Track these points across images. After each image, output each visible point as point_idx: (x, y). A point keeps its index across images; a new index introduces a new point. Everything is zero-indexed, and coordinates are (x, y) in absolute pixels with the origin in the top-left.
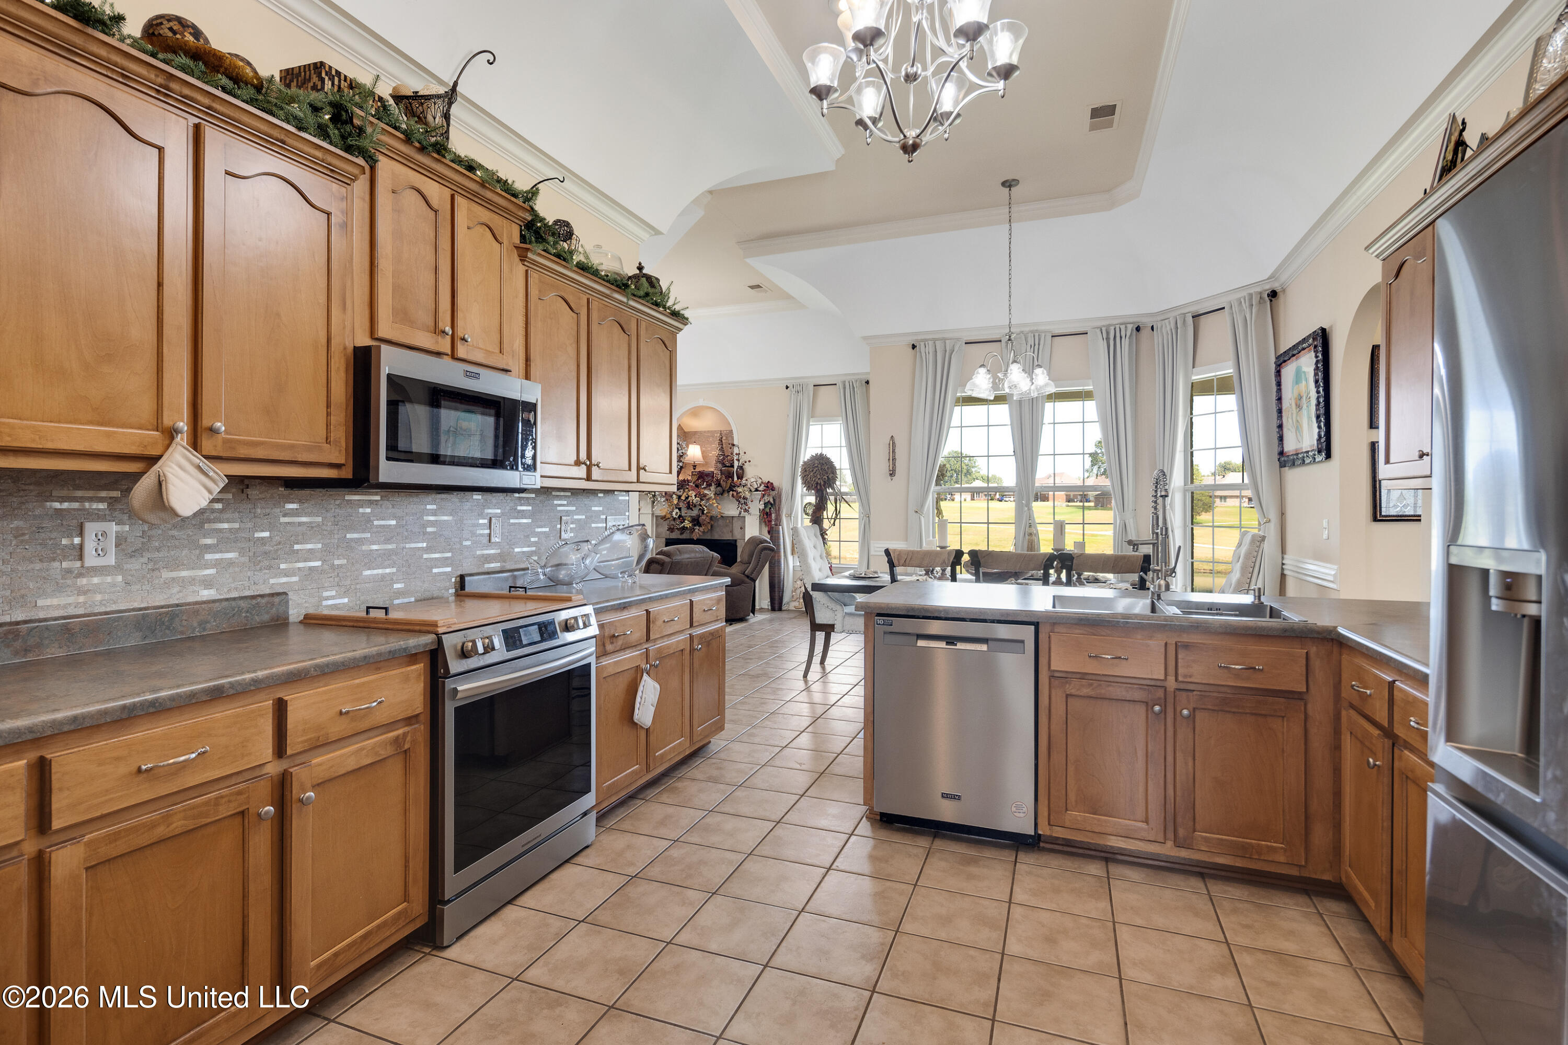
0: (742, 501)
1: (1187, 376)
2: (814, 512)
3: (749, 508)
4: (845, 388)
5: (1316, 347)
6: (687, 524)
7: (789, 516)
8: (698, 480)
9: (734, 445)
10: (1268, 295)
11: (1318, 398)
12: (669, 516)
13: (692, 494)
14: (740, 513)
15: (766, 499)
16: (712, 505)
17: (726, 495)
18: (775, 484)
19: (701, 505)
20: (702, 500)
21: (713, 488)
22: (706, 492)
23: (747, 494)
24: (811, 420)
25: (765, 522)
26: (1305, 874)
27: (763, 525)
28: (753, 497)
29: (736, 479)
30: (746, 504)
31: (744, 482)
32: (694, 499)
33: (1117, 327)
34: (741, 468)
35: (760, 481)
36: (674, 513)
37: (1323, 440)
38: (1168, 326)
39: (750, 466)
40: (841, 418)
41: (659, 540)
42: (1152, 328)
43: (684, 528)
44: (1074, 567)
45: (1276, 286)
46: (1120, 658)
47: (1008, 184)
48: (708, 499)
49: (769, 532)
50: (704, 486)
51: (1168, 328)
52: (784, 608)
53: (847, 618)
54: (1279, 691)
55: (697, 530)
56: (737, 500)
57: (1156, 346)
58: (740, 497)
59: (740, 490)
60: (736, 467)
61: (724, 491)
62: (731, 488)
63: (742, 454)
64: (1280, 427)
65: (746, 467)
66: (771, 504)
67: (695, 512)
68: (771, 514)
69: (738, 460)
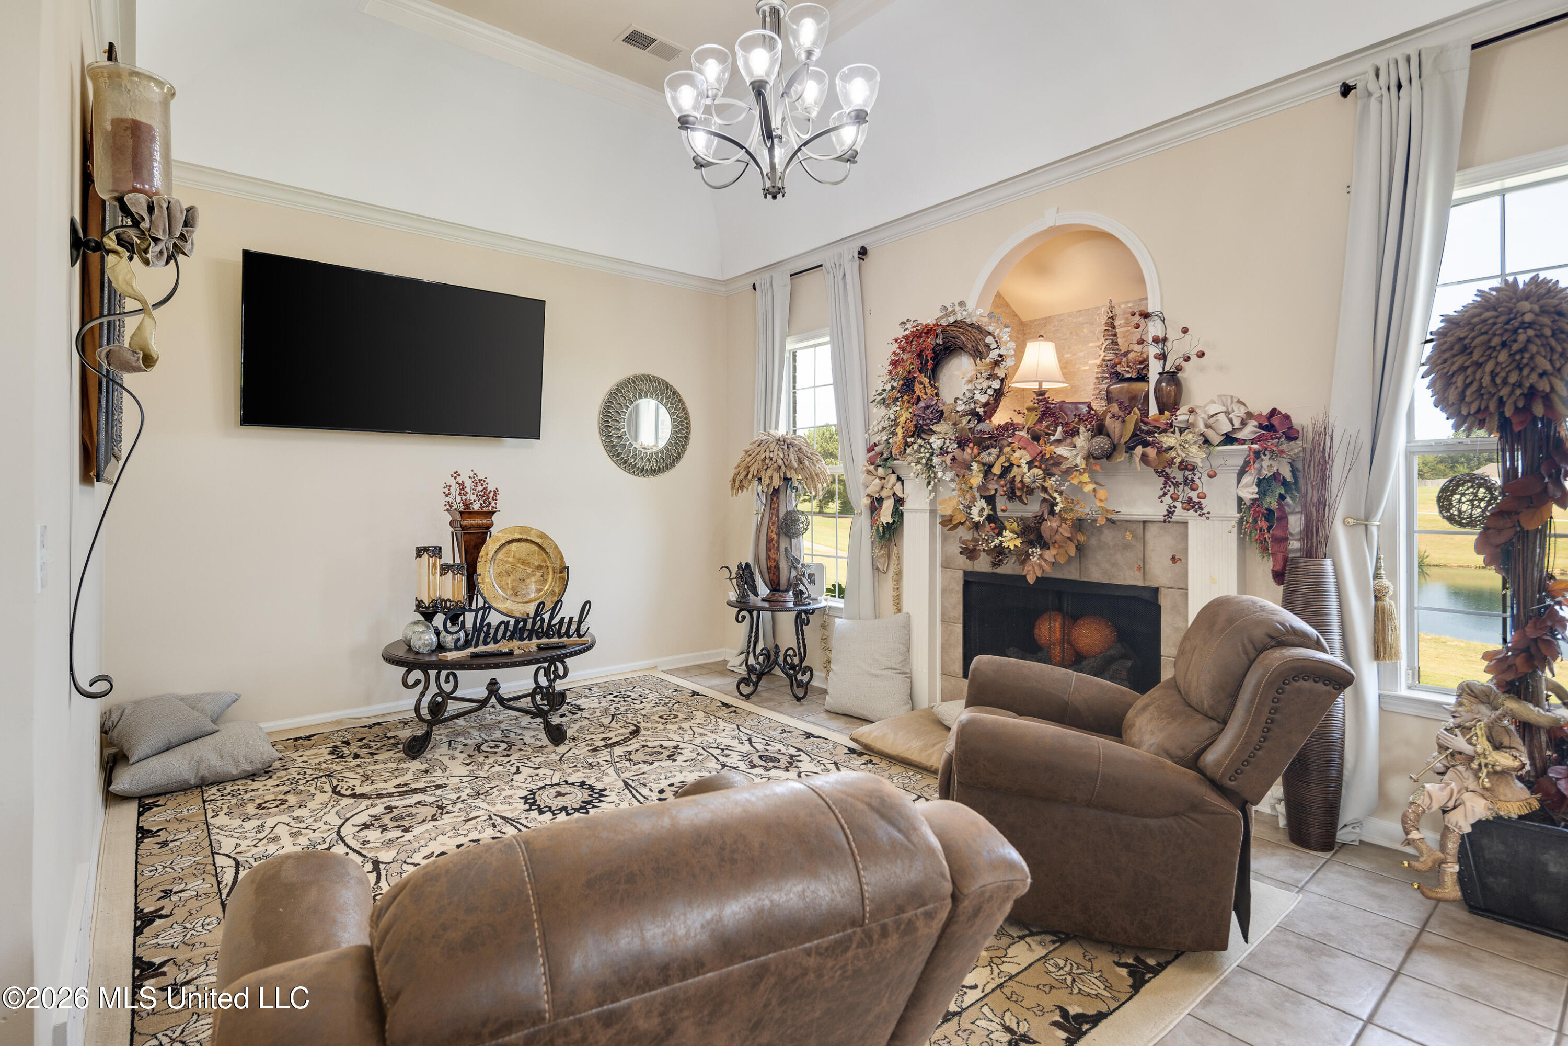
0: (1179, 476)
3: (1203, 496)
6: (1010, 540)
7: (1362, 522)
8: (1040, 420)
9: (1146, 316)
12: (960, 518)
13: (1022, 457)
14: (1170, 513)
15: (1267, 466)
16: (1078, 488)
17: (1121, 457)
18: (1300, 419)
19: (1045, 489)
20: (1048, 474)
21: (1081, 440)
22: (1061, 451)
23: (1196, 454)
24: (1458, 177)
25: (1262, 543)
27: (1254, 553)
28: (1217, 462)
29: (1153, 410)
30: (1190, 483)
31: (1182, 416)
32: (1025, 473)
34: (1172, 377)
35: (1239, 412)
36: (975, 511)
39: (1202, 369)
41: (950, 573)
43: (1000, 553)
48: (1068, 471)
49: (1279, 576)
50: (1059, 433)
52: (1342, 835)
55: (1034, 559)
56: (1161, 473)
58: (1171, 463)
59: (1168, 440)
60: (1153, 376)
61: (1114, 447)
62: (1139, 438)
63: (1173, 334)
65: (1189, 375)
66: (1284, 483)
67: (1033, 508)
68: (1284, 518)
69: (1163, 357)
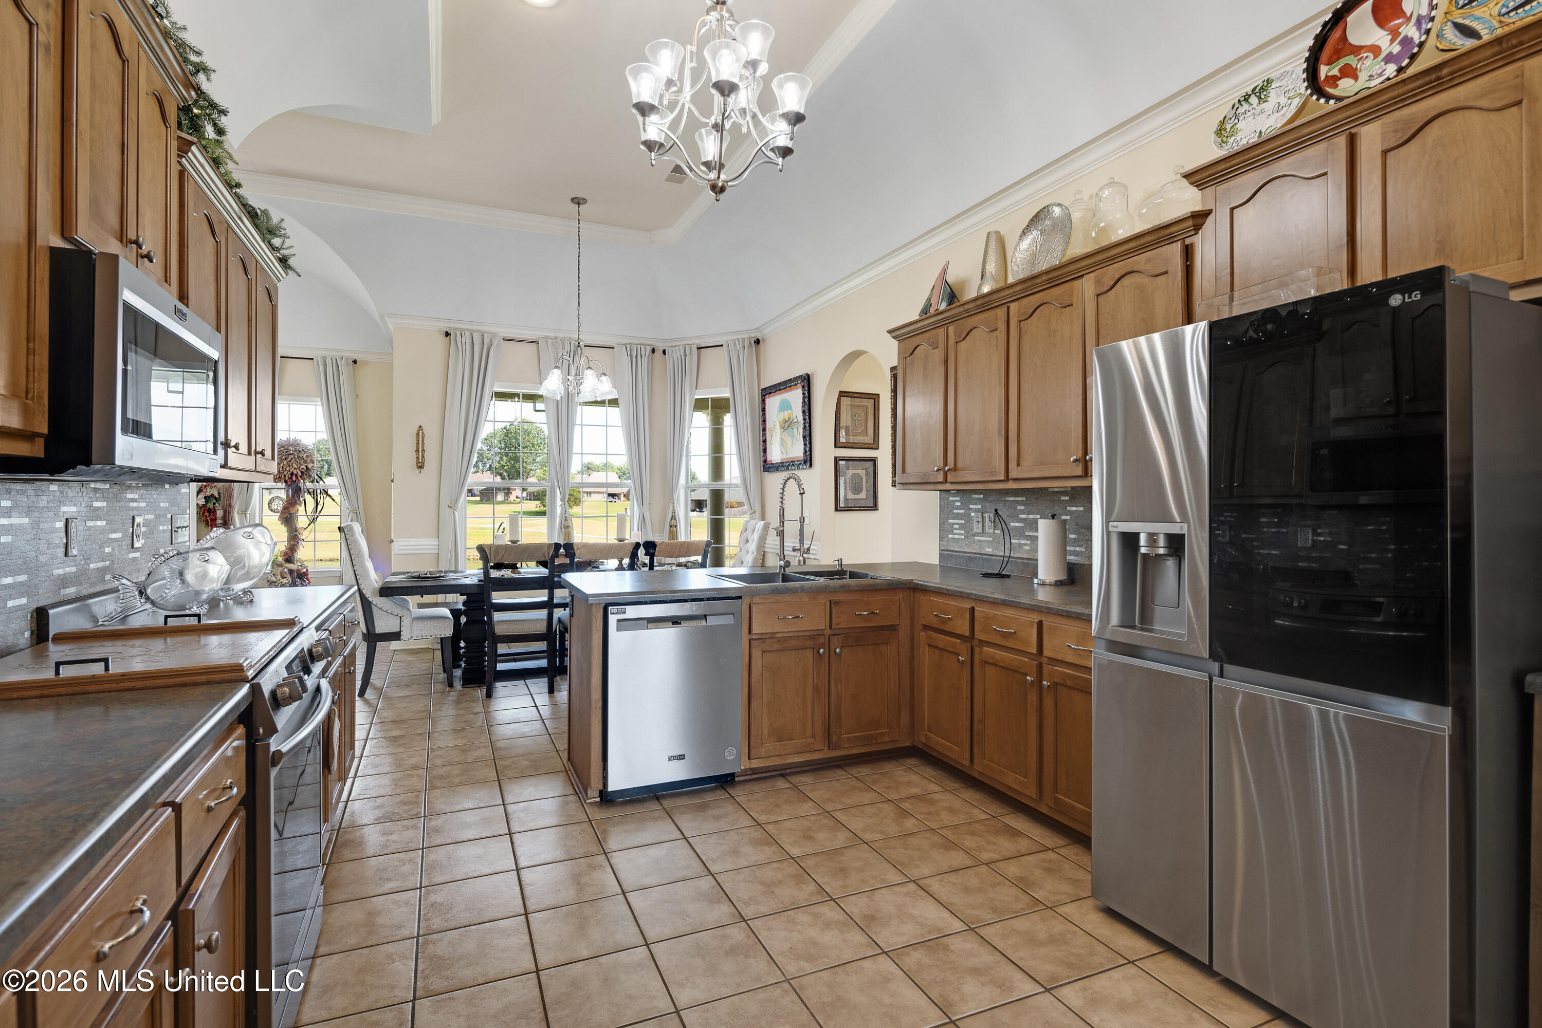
1: (692, 395)
2: (285, 508)
4: (325, 365)
5: (803, 387)
10: (755, 342)
11: (804, 423)
15: (208, 492)
26: (897, 746)
33: (639, 346)
37: (808, 454)
38: (679, 353)
40: (319, 399)
42: (664, 352)
44: (656, 554)
45: (759, 336)
46: (798, 617)
47: (578, 201)
51: (678, 355)
53: (415, 623)
54: (884, 626)
57: (668, 367)
64: (765, 441)
66: (215, 498)
